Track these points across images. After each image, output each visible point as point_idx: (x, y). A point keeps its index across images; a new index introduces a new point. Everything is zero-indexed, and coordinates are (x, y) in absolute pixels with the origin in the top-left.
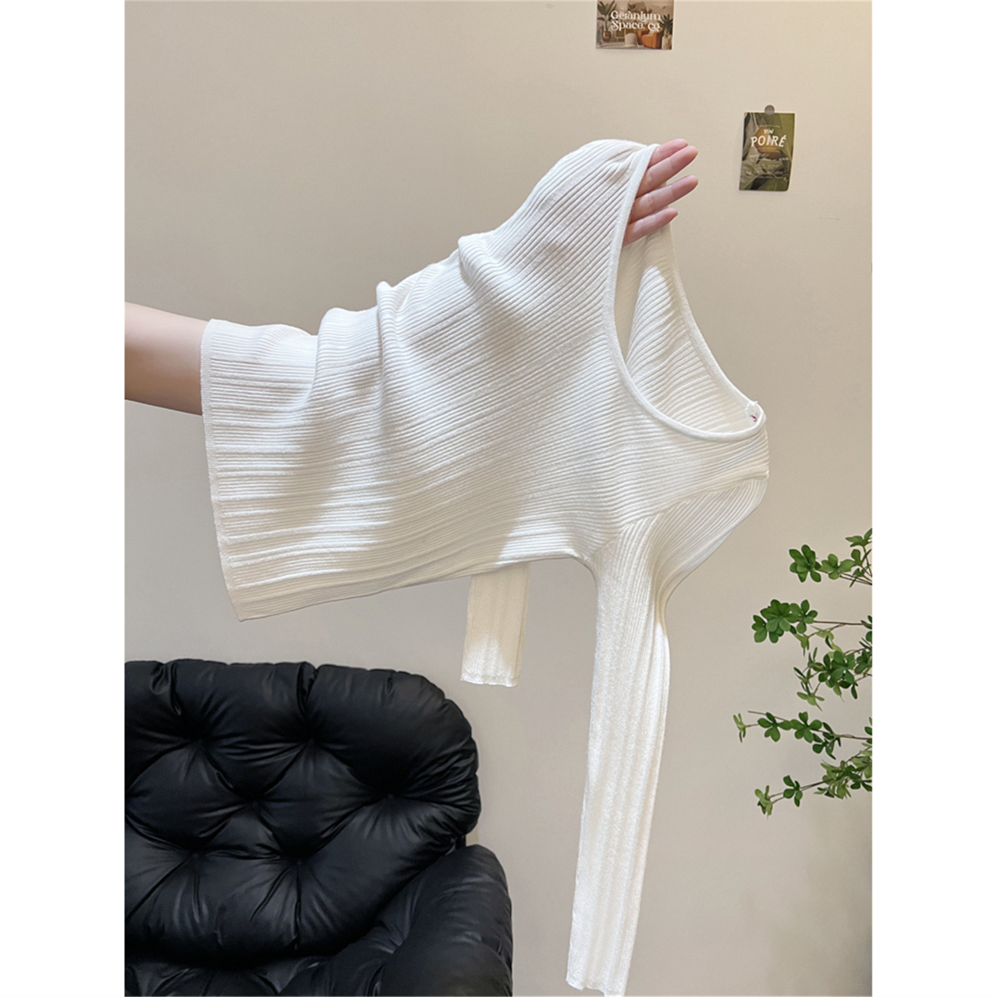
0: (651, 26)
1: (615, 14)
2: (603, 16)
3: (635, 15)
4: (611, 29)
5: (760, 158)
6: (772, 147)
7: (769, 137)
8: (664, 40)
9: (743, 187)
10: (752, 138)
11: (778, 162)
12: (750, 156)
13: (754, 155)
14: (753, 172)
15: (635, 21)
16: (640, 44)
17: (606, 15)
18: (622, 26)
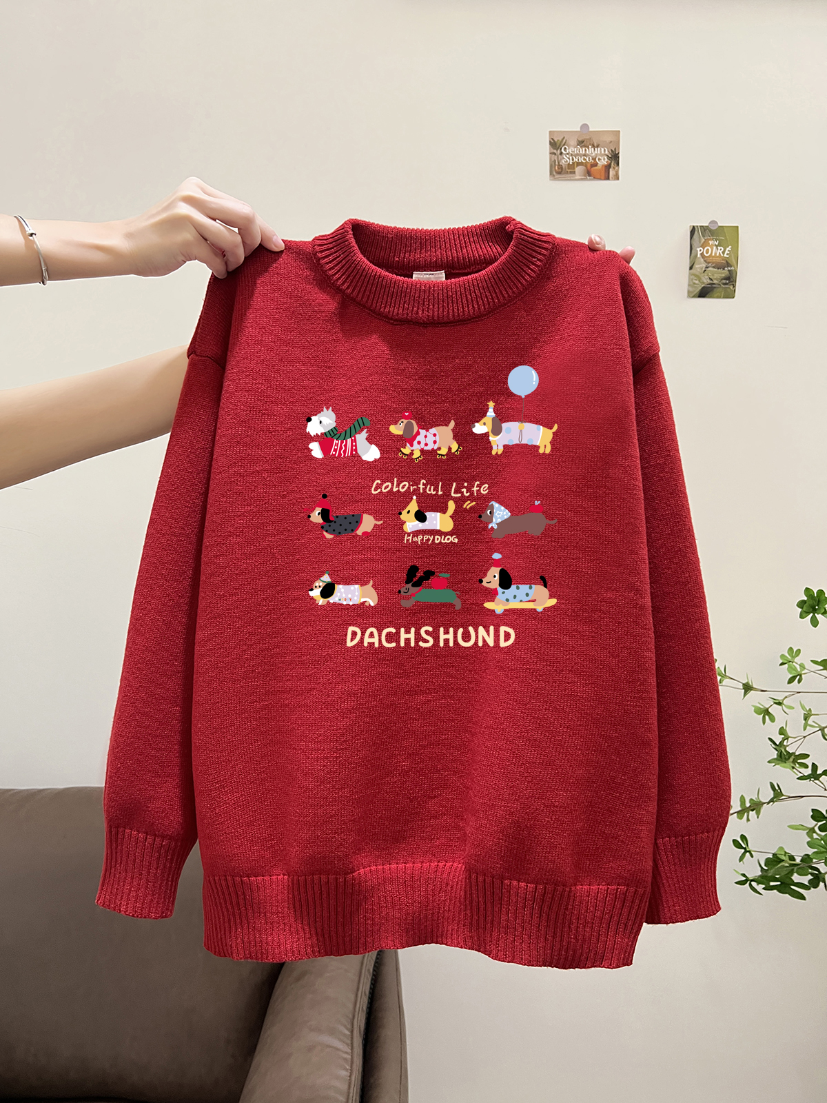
0: (599, 159)
1: (565, 148)
2: (555, 151)
3: (584, 149)
4: (563, 162)
5: (707, 267)
6: (718, 257)
7: (715, 248)
8: (612, 172)
9: (691, 295)
10: (698, 249)
11: (724, 271)
12: (696, 266)
13: (700, 265)
14: (699, 281)
15: (585, 155)
16: (590, 175)
17: (557, 150)
18: (573, 160)
